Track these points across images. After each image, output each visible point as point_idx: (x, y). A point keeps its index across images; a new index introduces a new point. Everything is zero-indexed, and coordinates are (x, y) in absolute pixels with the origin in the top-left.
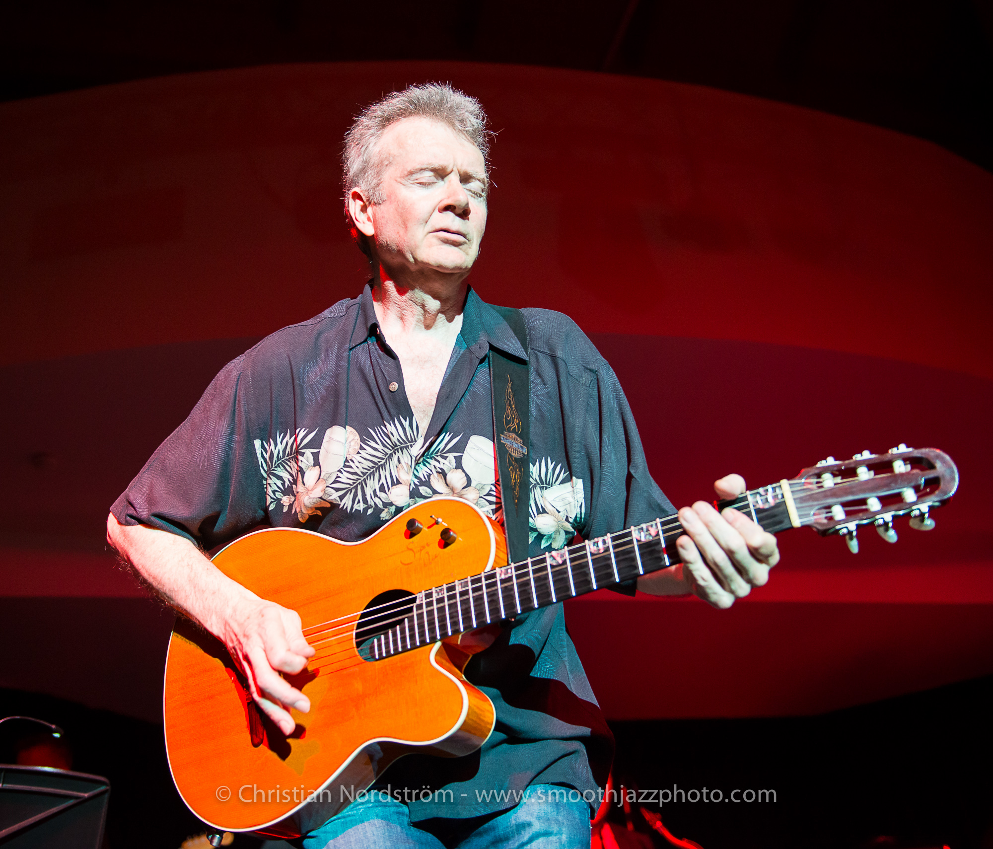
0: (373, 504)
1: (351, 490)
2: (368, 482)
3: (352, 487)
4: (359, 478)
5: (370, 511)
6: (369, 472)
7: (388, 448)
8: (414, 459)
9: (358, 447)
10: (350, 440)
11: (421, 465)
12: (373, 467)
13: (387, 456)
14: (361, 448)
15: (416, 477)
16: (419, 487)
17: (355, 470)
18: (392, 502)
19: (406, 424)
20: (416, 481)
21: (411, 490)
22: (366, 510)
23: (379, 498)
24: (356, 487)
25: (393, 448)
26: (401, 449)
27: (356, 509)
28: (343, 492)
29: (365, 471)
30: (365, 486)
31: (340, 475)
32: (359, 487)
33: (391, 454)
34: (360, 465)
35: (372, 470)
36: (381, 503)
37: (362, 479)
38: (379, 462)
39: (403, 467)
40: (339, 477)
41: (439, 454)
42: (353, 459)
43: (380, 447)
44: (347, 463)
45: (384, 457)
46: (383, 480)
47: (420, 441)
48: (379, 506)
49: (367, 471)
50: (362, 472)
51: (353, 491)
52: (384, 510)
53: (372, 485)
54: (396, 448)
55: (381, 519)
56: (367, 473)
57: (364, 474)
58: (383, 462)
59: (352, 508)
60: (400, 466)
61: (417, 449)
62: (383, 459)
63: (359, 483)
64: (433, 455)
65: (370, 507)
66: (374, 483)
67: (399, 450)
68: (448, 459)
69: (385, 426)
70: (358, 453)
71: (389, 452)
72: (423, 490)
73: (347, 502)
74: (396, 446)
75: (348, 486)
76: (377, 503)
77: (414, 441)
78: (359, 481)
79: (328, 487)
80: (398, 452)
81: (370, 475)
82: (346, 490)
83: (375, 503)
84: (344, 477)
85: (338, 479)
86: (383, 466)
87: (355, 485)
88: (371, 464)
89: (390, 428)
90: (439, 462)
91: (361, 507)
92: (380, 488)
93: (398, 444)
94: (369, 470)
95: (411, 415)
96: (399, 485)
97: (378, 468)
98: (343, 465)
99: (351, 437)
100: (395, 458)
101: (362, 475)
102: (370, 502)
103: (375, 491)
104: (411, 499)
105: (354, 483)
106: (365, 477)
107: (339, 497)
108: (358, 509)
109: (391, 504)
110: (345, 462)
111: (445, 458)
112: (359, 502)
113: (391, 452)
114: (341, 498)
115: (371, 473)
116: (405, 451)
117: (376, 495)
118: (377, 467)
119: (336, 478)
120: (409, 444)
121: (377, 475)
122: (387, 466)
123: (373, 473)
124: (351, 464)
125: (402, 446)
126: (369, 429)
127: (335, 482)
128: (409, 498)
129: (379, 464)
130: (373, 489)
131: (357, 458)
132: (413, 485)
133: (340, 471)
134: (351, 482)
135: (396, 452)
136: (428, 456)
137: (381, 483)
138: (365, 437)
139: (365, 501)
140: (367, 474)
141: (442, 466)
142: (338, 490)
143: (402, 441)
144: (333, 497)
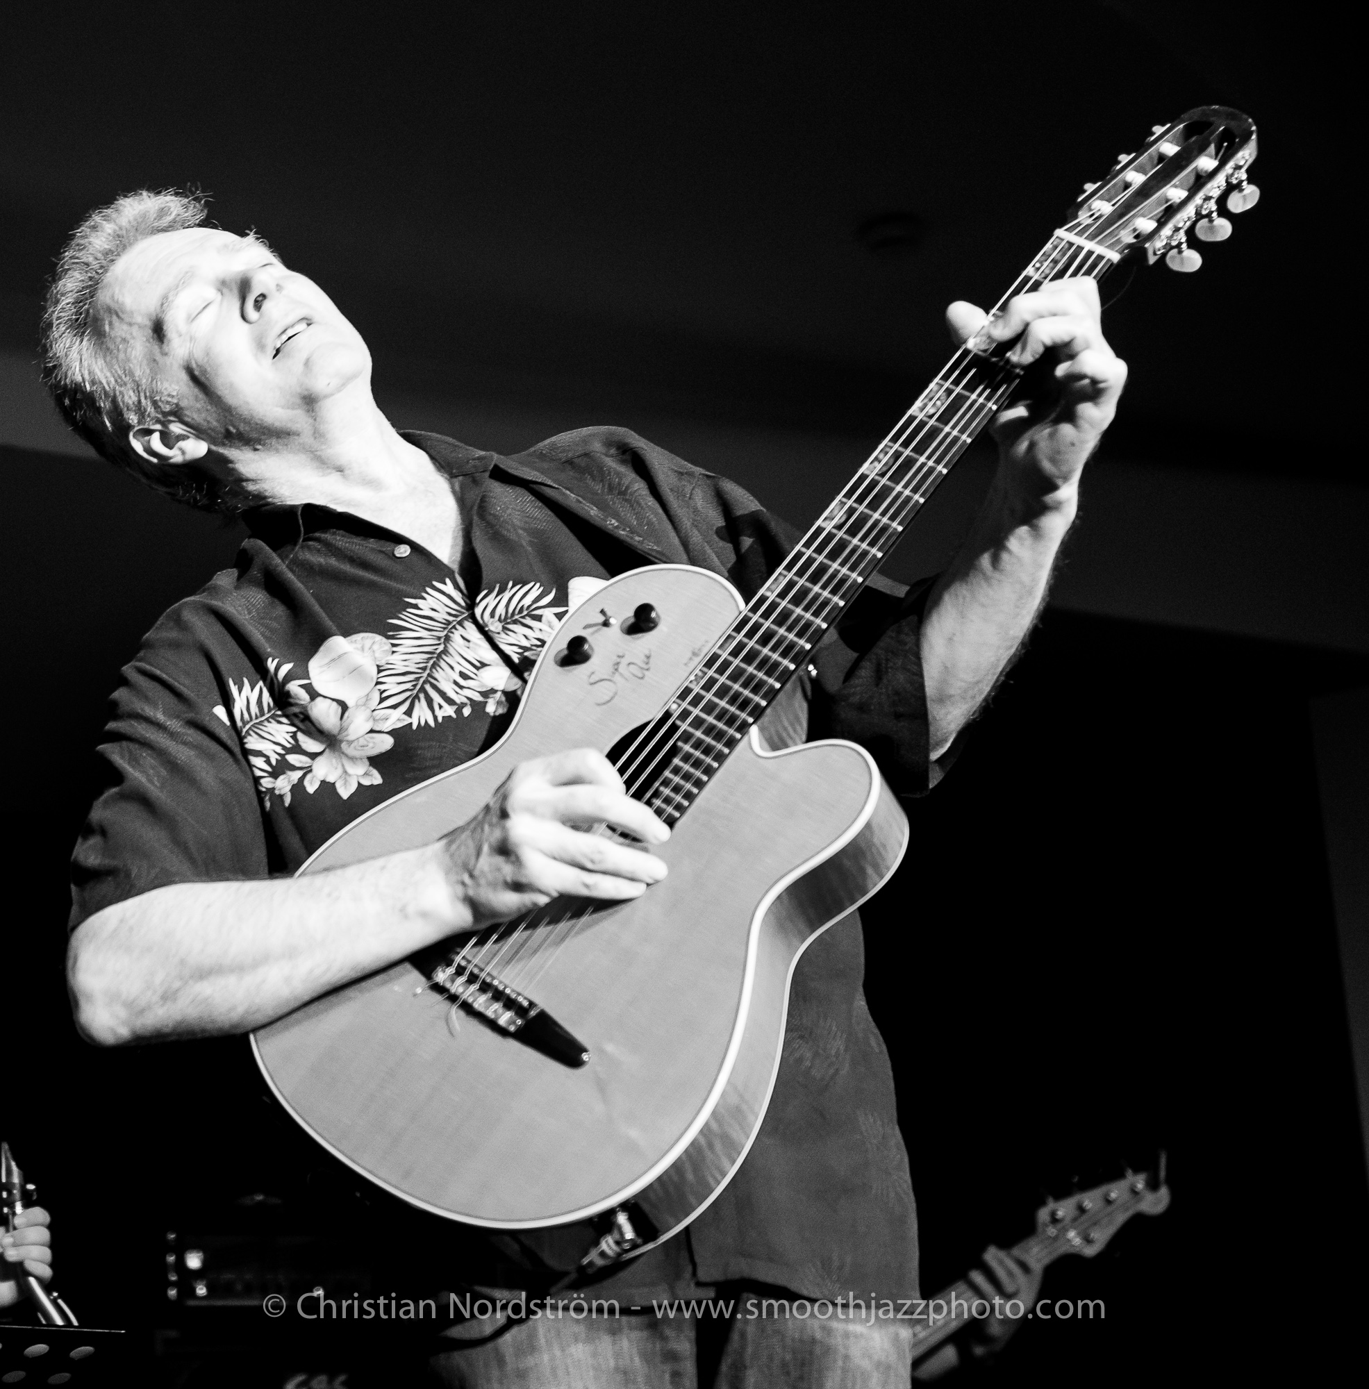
0: (465, 700)
1: (417, 697)
2: (436, 675)
3: (415, 692)
5: (467, 711)
6: (429, 665)
9: (388, 647)
10: (367, 646)
11: (503, 634)
12: (430, 658)
13: (442, 640)
14: (394, 645)
22: (459, 711)
23: (469, 688)
24: (423, 689)
25: (443, 629)
27: (443, 717)
28: (407, 704)
29: (421, 666)
31: (382, 687)
32: (428, 687)
33: (446, 636)
35: (431, 662)
36: (478, 694)
37: (425, 675)
38: (436, 649)
39: (476, 644)
40: (385, 691)
41: (525, 613)
45: (438, 642)
46: (458, 667)
48: (475, 698)
49: (424, 665)
50: (419, 668)
51: (422, 696)
52: (486, 702)
54: (450, 627)
56: (426, 667)
57: (424, 669)
58: (441, 647)
59: (435, 718)
60: (471, 645)
62: (438, 645)
63: (424, 682)
64: (516, 617)
65: (463, 705)
66: (446, 674)
67: (458, 627)
68: (544, 618)
69: (417, 607)
70: (393, 652)
71: (442, 634)
73: (422, 715)
74: (449, 623)
75: (408, 694)
78: (422, 680)
79: (375, 710)
80: (456, 629)
81: (433, 667)
82: (409, 701)
83: (468, 698)
84: (392, 686)
85: (384, 694)
86: (445, 652)
87: (418, 687)
88: (424, 656)
90: (530, 627)
91: (449, 711)
92: (461, 677)
93: (451, 619)
94: (427, 663)
97: (440, 657)
99: (368, 643)
100: (455, 638)
101: (420, 671)
102: (458, 699)
103: (456, 683)
105: (415, 686)
106: (428, 671)
107: (405, 713)
108: (446, 714)
109: (493, 691)
111: (538, 618)
112: (441, 707)
113: (445, 632)
114: (408, 712)
115: (433, 665)
118: (437, 656)
119: (381, 693)
121: (442, 664)
122: (452, 651)
123: (435, 665)
125: (459, 619)
126: (390, 621)
127: (382, 700)
129: (438, 651)
130: (452, 681)
133: (378, 683)
134: (409, 686)
135: (453, 630)
136: (509, 621)
137: (457, 671)
138: (389, 632)
139: (450, 702)
140: (429, 668)
142: (395, 707)
143: (454, 612)
144: (396, 719)
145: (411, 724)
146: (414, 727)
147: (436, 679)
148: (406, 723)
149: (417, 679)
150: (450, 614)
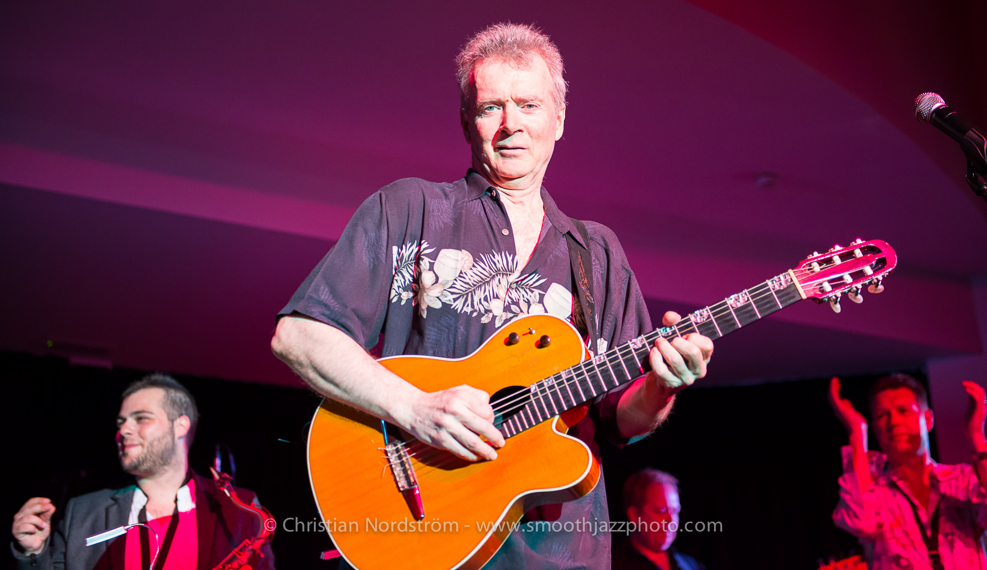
0: (478, 309)
1: (463, 295)
2: (476, 291)
3: (464, 293)
4: (470, 287)
5: (475, 315)
6: (478, 285)
7: (493, 271)
8: (509, 284)
9: (471, 265)
10: (465, 259)
11: (514, 290)
12: (481, 282)
13: (491, 276)
14: (474, 266)
15: (510, 297)
16: (511, 305)
17: (467, 281)
18: (491, 310)
19: (510, 259)
20: (510, 301)
21: (505, 305)
22: (472, 312)
23: (483, 304)
24: (467, 294)
25: (496, 271)
26: (503, 274)
28: (457, 295)
29: (475, 283)
30: (474, 294)
31: (455, 282)
32: (470, 294)
33: (494, 276)
34: (472, 277)
35: (480, 284)
37: (473, 289)
38: (486, 279)
39: (501, 287)
40: (455, 284)
41: (528, 287)
42: (467, 273)
43: (487, 268)
44: (461, 275)
46: (487, 293)
47: (517, 274)
48: (482, 311)
49: (476, 284)
50: (473, 284)
51: (465, 296)
52: (485, 315)
53: (479, 295)
54: (498, 272)
55: (482, 322)
57: (474, 285)
58: (488, 279)
59: (462, 309)
60: (500, 285)
61: (513, 278)
62: (489, 277)
63: (470, 292)
64: (524, 286)
66: (480, 293)
67: (501, 274)
68: (534, 293)
69: (494, 256)
70: (471, 269)
71: (493, 274)
72: (514, 307)
73: (458, 305)
74: (500, 271)
75: (461, 292)
76: (481, 309)
77: (512, 271)
78: (470, 290)
79: (445, 290)
80: (500, 275)
81: (478, 287)
82: (459, 295)
84: (459, 284)
85: (454, 286)
86: (488, 282)
87: (467, 292)
88: (480, 279)
89: (498, 257)
90: (527, 292)
91: (468, 309)
92: (484, 298)
93: (501, 270)
94: (478, 283)
95: (515, 255)
96: (497, 300)
97: (485, 283)
98: (458, 275)
99: (466, 258)
100: (497, 279)
101: (472, 286)
102: (476, 307)
103: (480, 300)
104: (504, 313)
105: (466, 291)
106: (475, 288)
107: (454, 299)
108: (466, 311)
110: (460, 273)
111: (532, 292)
112: (468, 306)
113: (495, 273)
114: (455, 300)
115: (479, 286)
116: (505, 276)
117: (481, 303)
118: (483, 283)
119: (453, 284)
120: (508, 273)
121: (483, 288)
122: (491, 283)
123: (480, 286)
124: (465, 275)
125: (503, 272)
126: (481, 254)
127: (451, 287)
128: (502, 311)
129: (486, 280)
130: (480, 297)
131: (470, 272)
132: (506, 303)
133: (455, 280)
134: (464, 289)
135: (499, 275)
136: (520, 286)
137: (485, 294)
138: (477, 259)
139: (472, 306)
141: (529, 298)
142: (452, 293)
143: (504, 269)
144: (449, 298)
145: (452, 305)
146: (452, 307)
147: (475, 293)
148: (451, 303)
149: (469, 289)
150: (502, 268)
